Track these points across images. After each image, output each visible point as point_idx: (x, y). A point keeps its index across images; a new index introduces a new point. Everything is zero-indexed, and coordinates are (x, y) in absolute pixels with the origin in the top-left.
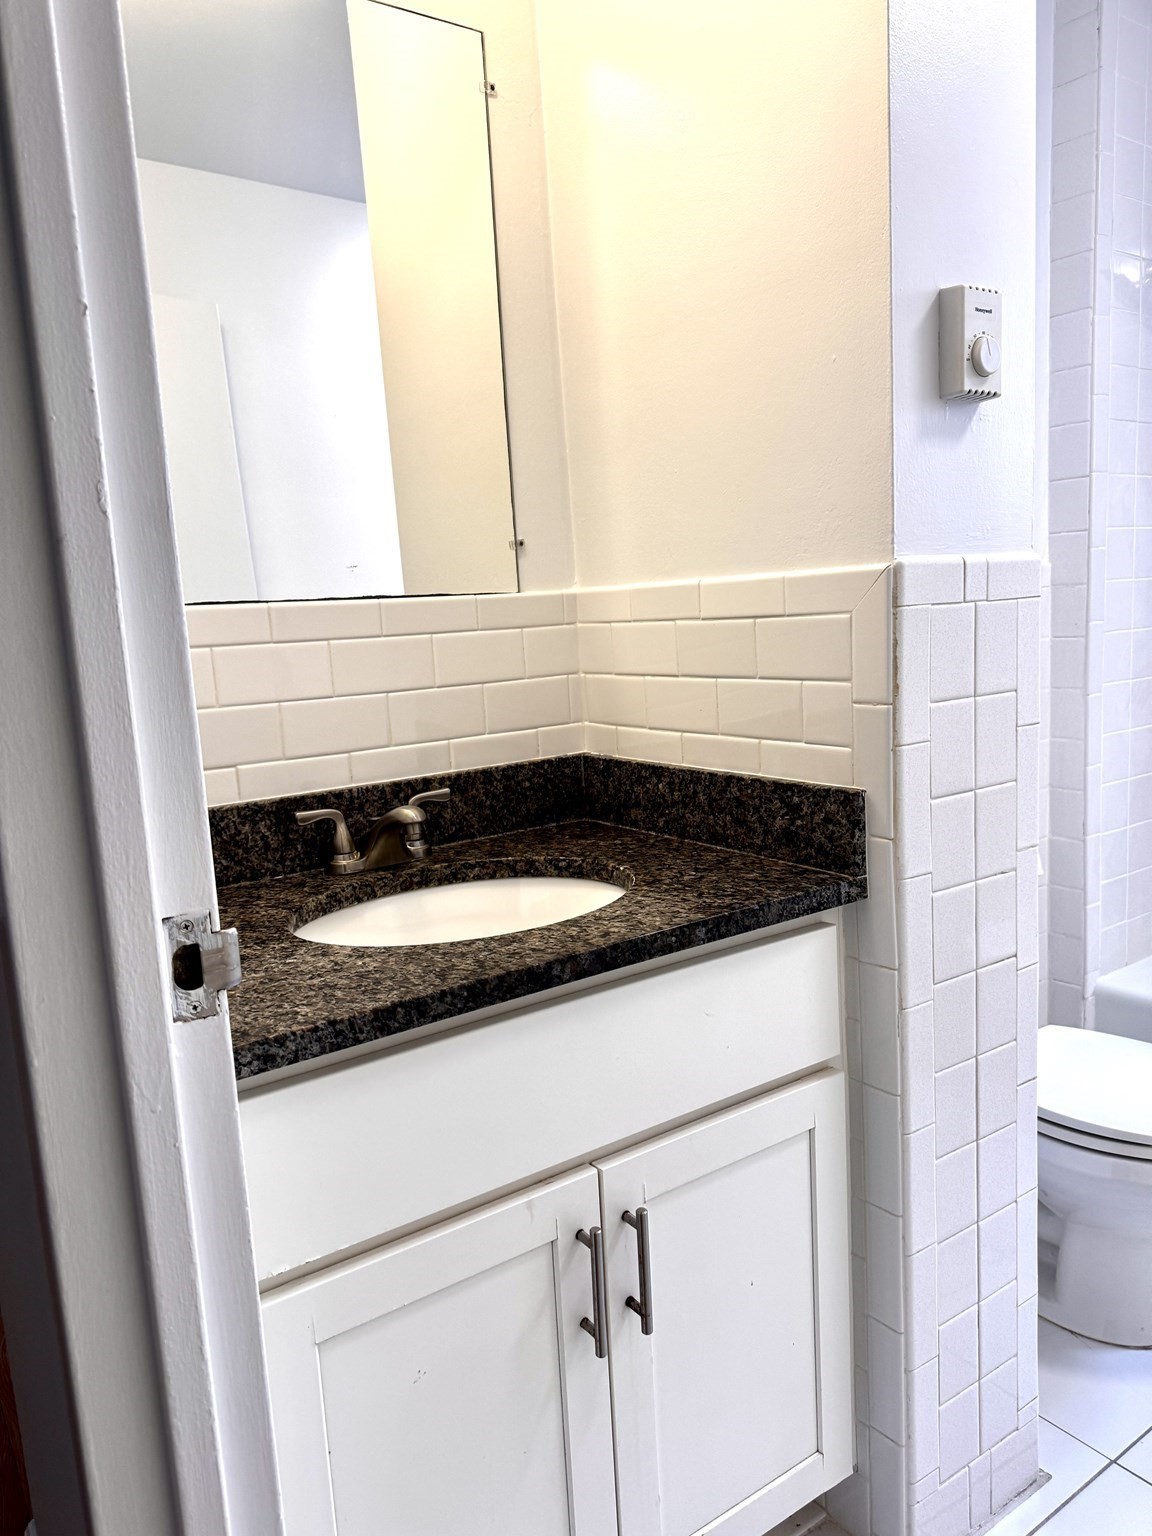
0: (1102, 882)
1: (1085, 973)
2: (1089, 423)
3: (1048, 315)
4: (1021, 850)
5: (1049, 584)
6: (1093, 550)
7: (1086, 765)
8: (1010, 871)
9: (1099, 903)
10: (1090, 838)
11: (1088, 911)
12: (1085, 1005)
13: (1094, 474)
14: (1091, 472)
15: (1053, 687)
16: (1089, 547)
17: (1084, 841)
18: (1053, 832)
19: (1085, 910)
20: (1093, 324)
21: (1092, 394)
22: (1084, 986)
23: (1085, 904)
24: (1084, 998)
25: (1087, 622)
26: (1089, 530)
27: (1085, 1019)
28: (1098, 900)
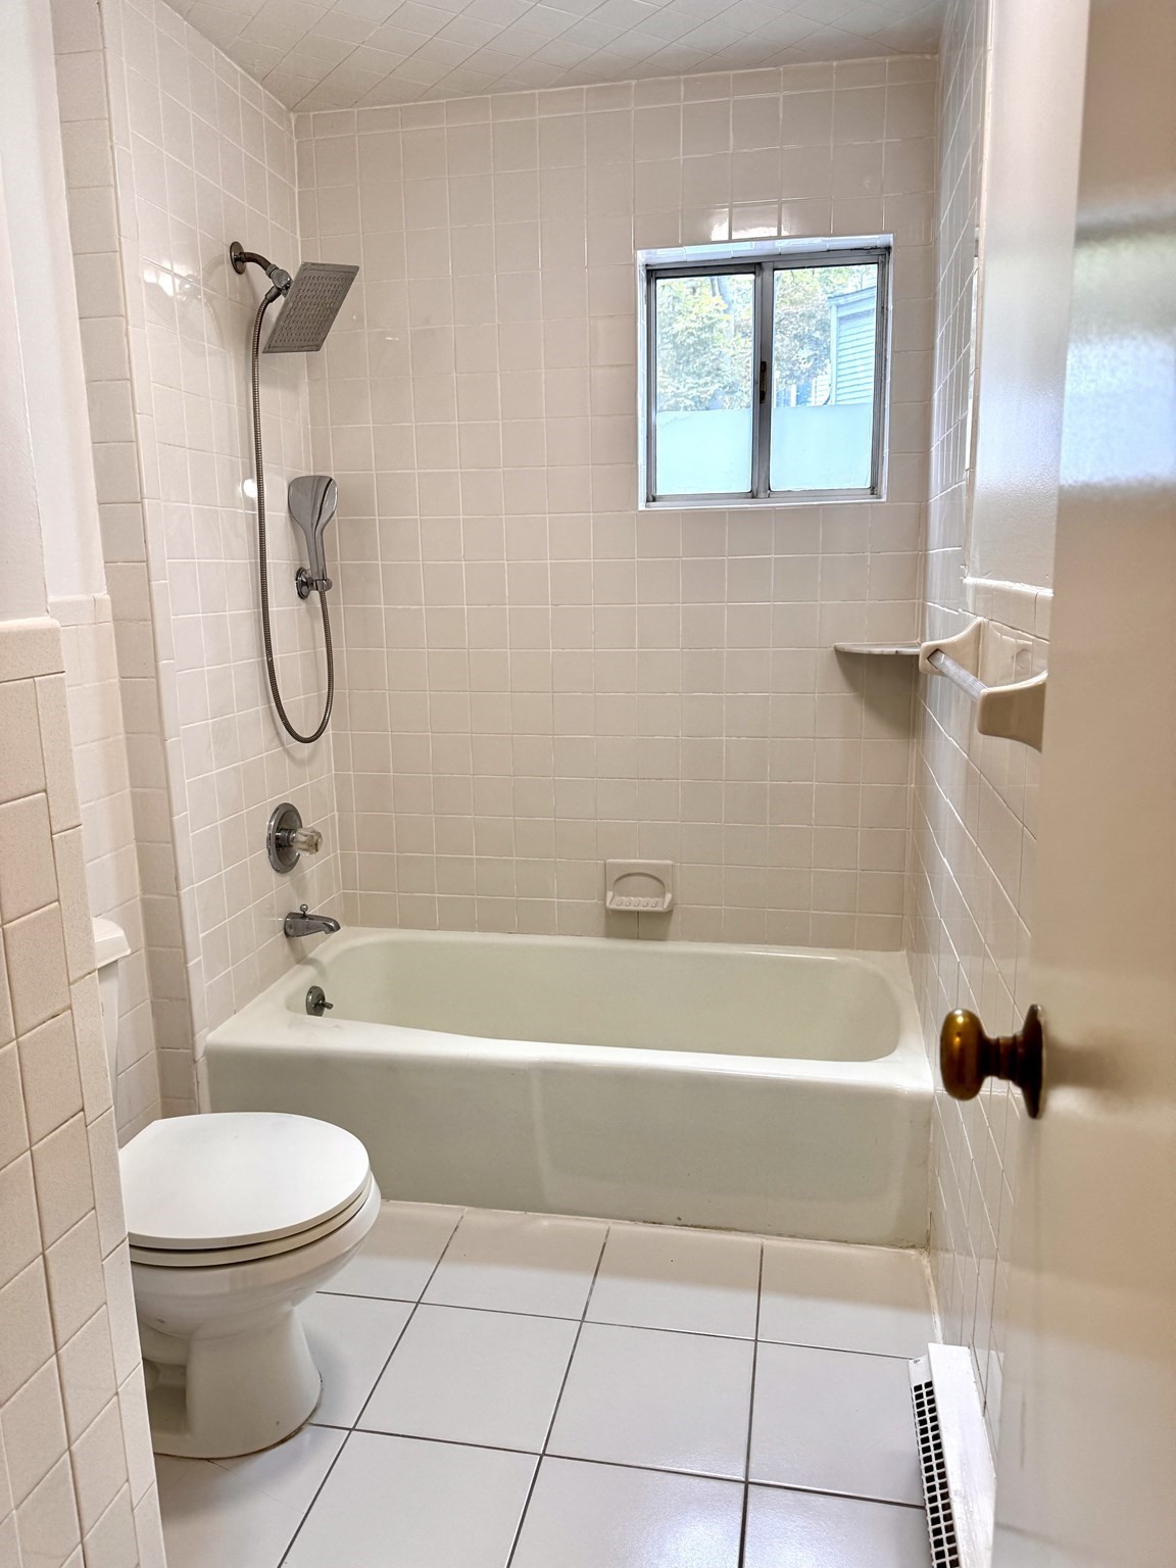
0: (201, 936)
1: (193, 1035)
2: (134, 444)
3: (77, 317)
4: (75, 981)
5: (111, 619)
6: (153, 583)
7: (171, 816)
8: (64, 1011)
9: (201, 957)
10: (184, 891)
11: (190, 969)
12: (196, 1068)
13: (146, 501)
14: (142, 498)
15: (127, 733)
16: (149, 581)
17: (178, 896)
18: (145, 890)
19: (186, 968)
20: (127, 335)
21: (134, 413)
22: (193, 1048)
23: (186, 962)
24: (195, 1062)
25: (156, 661)
26: (147, 561)
27: (198, 1083)
28: (199, 955)
